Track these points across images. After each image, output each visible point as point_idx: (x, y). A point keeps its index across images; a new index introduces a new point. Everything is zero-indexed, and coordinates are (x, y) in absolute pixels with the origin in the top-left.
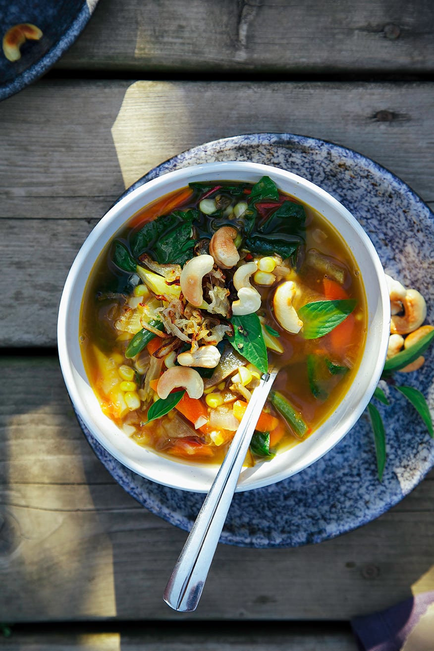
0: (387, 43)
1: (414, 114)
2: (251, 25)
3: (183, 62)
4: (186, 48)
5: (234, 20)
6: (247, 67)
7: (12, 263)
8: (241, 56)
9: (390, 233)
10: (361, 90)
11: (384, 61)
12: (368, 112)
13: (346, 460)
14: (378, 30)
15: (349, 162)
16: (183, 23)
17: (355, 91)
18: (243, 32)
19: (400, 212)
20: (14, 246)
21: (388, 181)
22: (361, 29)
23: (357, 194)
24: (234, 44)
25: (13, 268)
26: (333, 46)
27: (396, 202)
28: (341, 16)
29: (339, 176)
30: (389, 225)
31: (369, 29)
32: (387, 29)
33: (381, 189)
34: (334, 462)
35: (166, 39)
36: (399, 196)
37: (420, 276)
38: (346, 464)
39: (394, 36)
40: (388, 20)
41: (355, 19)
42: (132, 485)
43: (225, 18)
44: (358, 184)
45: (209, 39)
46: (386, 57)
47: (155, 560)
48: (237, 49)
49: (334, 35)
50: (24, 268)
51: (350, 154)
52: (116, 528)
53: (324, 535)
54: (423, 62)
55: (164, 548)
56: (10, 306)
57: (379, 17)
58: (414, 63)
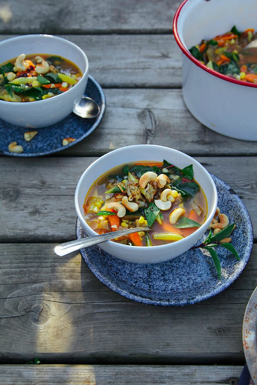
0: (200, 146)
1: (213, 164)
2: (151, 141)
5: (145, 140)
7: (58, 210)
11: (200, 150)
13: (202, 280)
14: (198, 142)
16: (127, 141)
20: (60, 204)
22: (191, 142)
25: (58, 211)
28: (183, 138)
31: (193, 142)
32: (200, 142)
34: (197, 281)
38: (202, 281)
39: (203, 144)
40: (200, 140)
41: (188, 139)
42: (104, 279)
43: (142, 140)
47: (114, 326)
50: (63, 211)
52: (95, 311)
53: (195, 300)
54: (214, 151)
55: (118, 320)
56: (56, 224)
57: (196, 139)
58: (211, 151)
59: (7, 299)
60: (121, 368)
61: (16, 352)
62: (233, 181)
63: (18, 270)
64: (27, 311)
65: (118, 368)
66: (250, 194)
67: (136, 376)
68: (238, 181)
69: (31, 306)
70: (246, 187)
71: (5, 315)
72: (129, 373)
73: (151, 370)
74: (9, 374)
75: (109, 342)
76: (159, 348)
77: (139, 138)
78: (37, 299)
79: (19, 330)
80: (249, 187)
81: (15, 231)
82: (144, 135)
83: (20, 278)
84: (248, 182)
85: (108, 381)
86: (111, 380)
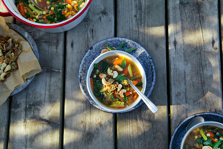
0: (59, 45)
1: (72, 40)
2: (55, 69)
3: (62, 82)
4: (59, 81)
5: (54, 72)
6: (63, 70)
8: (61, 71)
9: (92, 59)
10: (67, 50)
11: (62, 46)
12: (71, 48)
14: (57, 47)
15: (81, 69)
16: (55, 82)
17: (67, 51)
18: (57, 71)
19: (88, 58)
21: (83, 61)
22: (57, 50)
23: (86, 66)
24: (59, 72)
26: (59, 55)
27: (86, 59)
28: (54, 53)
29: (84, 70)
30: (91, 59)
31: (57, 48)
32: (57, 45)
33: (85, 62)
35: (58, 85)
36: (85, 59)
37: (99, 52)
39: (58, 44)
40: (55, 45)
41: (55, 51)
43: (54, 74)
44: (85, 66)
45: (58, 77)
46: (62, 45)
48: (60, 72)
49: (57, 54)
51: (80, 69)
53: (149, 56)
54: (63, 39)
57: (55, 47)
58: (63, 40)
59: (145, 130)
60: (172, 83)
61: (167, 124)
62: (83, 32)
63: (131, 128)
64: (150, 121)
65: (172, 84)
66: (90, 26)
67: (175, 78)
68: (83, 30)
69: (148, 120)
70: (86, 27)
71: (151, 130)
72: (173, 80)
73: (172, 72)
74: (175, 125)
75: (162, 88)
76: (164, 69)
77: (53, 76)
78: (144, 118)
79: (158, 123)
80: (86, 26)
81: (111, 132)
82: (51, 73)
83: (135, 127)
84: (83, 26)
85: (177, 88)
86: (176, 87)
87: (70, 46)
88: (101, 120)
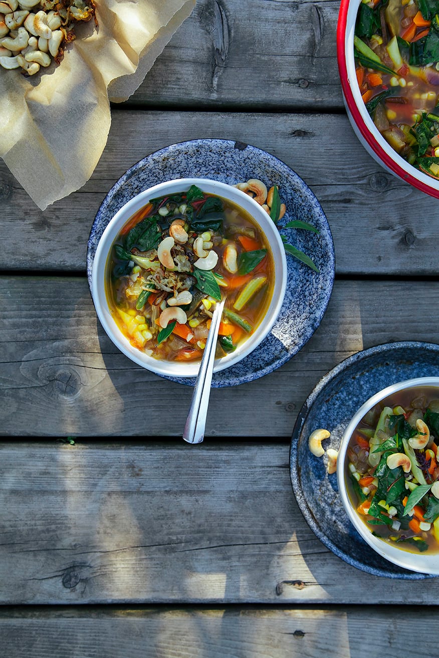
0: (300, 90)
1: (317, 132)
2: (220, 78)
3: (179, 99)
4: (181, 91)
5: (210, 75)
6: (217, 103)
7: (76, 219)
8: (214, 96)
10: (285, 117)
11: (299, 101)
12: (290, 130)
14: (296, 82)
16: (180, 76)
17: (281, 118)
18: (215, 82)
20: (78, 209)
22: (285, 82)
24: (210, 89)
25: (77, 222)
26: (268, 91)
28: (273, 73)
31: (290, 81)
32: (300, 82)
35: (169, 86)
39: (305, 86)
40: (301, 77)
41: (281, 76)
43: (204, 74)
45: (195, 86)
46: (300, 98)
47: (161, 400)
48: (211, 92)
49: (269, 84)
50: (83, 222)
52: (137, 380)
54: (322, 102)
55: (167, 392)
56: (75, 245)
57: (296, 75)
58: (316, 102)
59: (23, 363)
60: (170, 451)
61: (44, 432)
62: (343, 169)
63: (30, 320)
64: (51, 379)
65: (167, 451)
66: (363, 194)
67: (188, 461)
68: (349, 169)
69: (55, 372)
70: (360, 180)
71: (23, 384)
72: (179, 456)
73: (205, 454)
74: (40, 457)
75: (157, 420)
76: (215, 428)
77: (199, 68)
78: (62, 363)
79: (44, 404)
80: (364, 181)
81: (17, 257)
82: (208, 64)
83: (34, 332)
84: (364, 170)
85: (155, 465)
86: (159, 465)
87: (298, 128)
88: (54, 226)
